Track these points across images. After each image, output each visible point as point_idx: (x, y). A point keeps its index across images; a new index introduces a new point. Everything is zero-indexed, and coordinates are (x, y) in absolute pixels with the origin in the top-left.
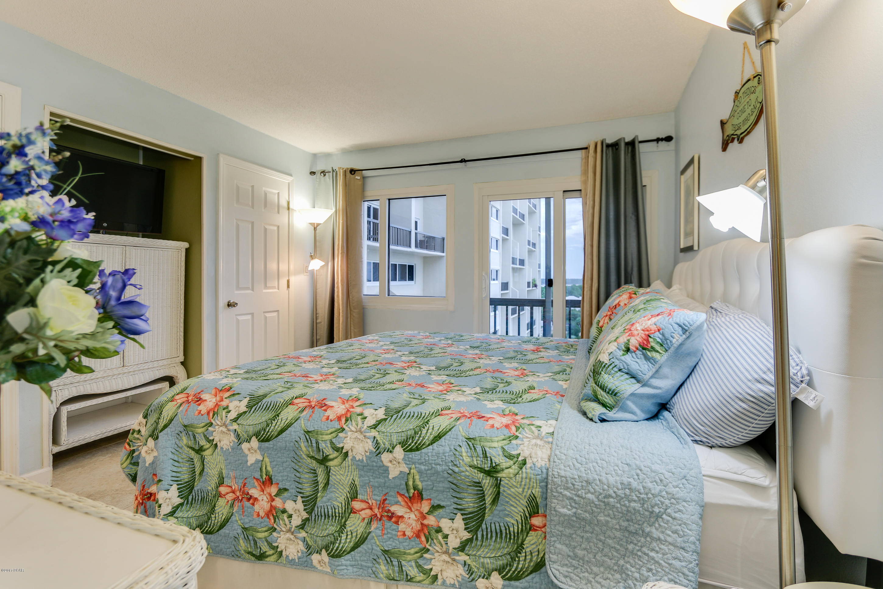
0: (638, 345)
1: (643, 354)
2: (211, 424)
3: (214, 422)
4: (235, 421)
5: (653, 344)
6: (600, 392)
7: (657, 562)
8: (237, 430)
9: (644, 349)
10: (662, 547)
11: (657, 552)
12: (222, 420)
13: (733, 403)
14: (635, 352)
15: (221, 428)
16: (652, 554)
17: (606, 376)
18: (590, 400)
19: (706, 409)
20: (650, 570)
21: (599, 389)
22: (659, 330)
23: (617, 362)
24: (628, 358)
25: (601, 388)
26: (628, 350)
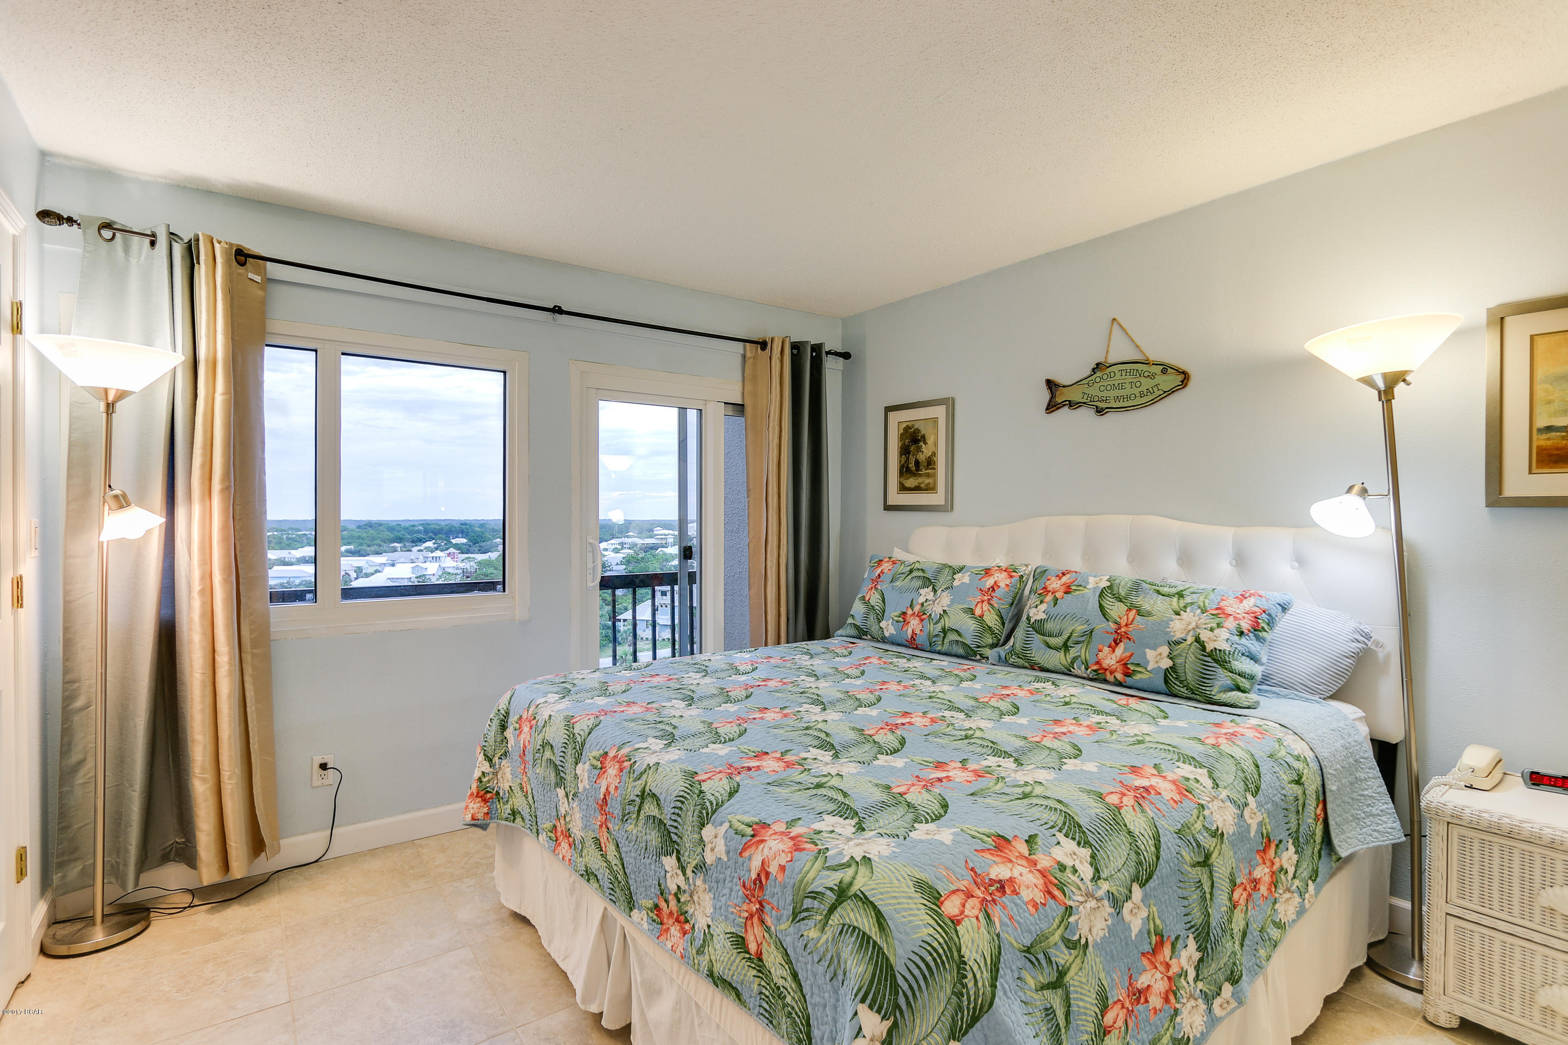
0: (1250, 628)
1: (1255, 636)
2: (1069, 910)
3: (1071, 903)
4: (1099, 878)
5: (1263, 625)
6: (1239, 679)
7: (1372, 797)
8: (1111, 890)
9: (1255, 630)
10: (1368, 783)
11: (1367, 789)
12: (1080, 889)
13: (1342, 661)
14: (1248, 635)
15: (1088, 905)
16: (1365, 793)
17: (1236, 663)
18: (1232, 690)
19: (1320, 671)
20: (1369, 805)
21: (1238, 677)
22: (1264, 612)
23: (1239, 648)
24: (1243, 640)
25: (1239, 675)
26: (1241, 633)
